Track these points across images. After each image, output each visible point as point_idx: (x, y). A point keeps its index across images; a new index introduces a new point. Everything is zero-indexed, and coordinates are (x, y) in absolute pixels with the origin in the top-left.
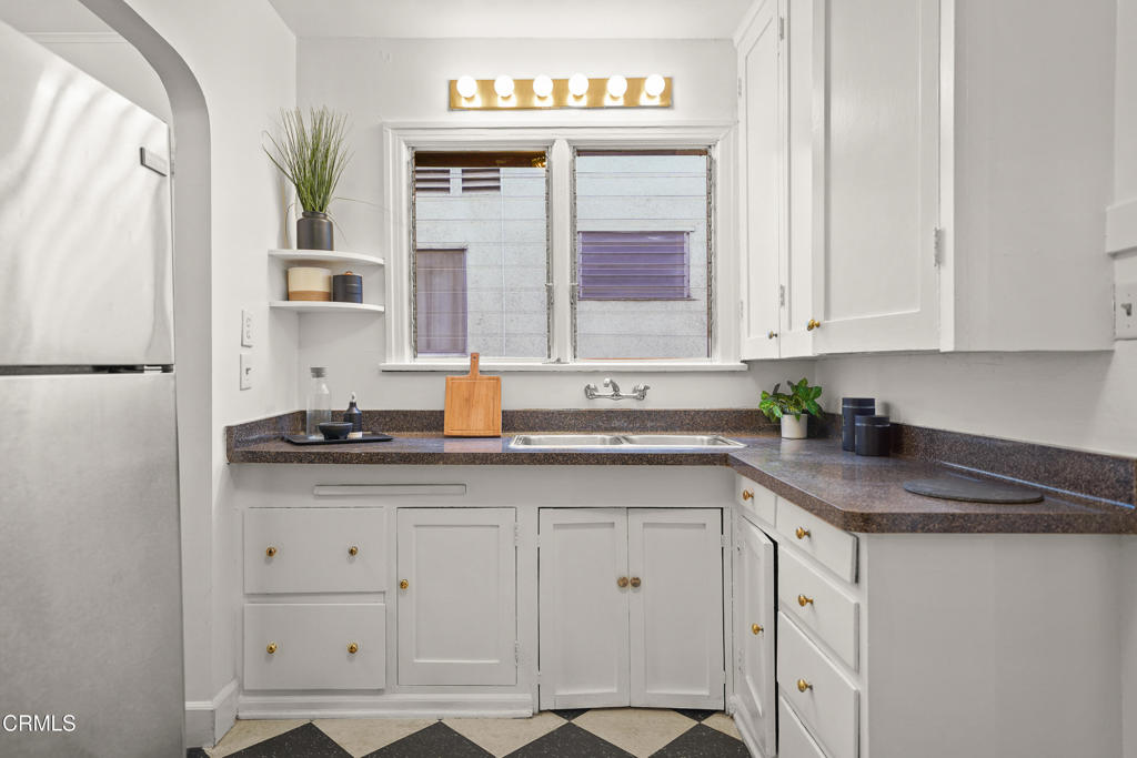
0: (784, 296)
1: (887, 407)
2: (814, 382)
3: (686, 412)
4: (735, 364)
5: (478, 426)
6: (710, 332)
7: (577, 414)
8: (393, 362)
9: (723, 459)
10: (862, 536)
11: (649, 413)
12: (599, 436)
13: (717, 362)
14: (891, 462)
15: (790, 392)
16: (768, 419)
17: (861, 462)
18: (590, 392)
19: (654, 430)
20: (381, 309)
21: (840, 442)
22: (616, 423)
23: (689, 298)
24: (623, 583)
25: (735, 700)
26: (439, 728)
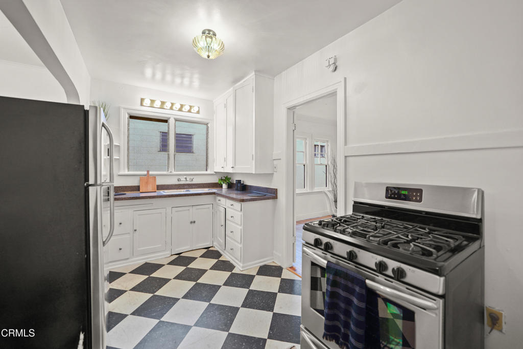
0: (225, 160)
1: (243, 182)
2: (229, 177)
3: (202, 184)
4: (213, 173)
5: (150, 189)
6: (207, 165)
7: (176, 185)
8: (122, 173)
9: (214, 193)
10: (242, 203)
11: (194, 184)
12: (182, 190)
13: (209, 172)
14: (243, 192)
15: (224, 178)
16: (220, 184)
17: (239, 192)
18: (179, 180)
19: (195, 188)
20: (118, 158)
21: (235, 189)
22: (186, 187)
23: (193, 153)
24: (191, 222)
25: (215, 244)
26: (146, 263)
